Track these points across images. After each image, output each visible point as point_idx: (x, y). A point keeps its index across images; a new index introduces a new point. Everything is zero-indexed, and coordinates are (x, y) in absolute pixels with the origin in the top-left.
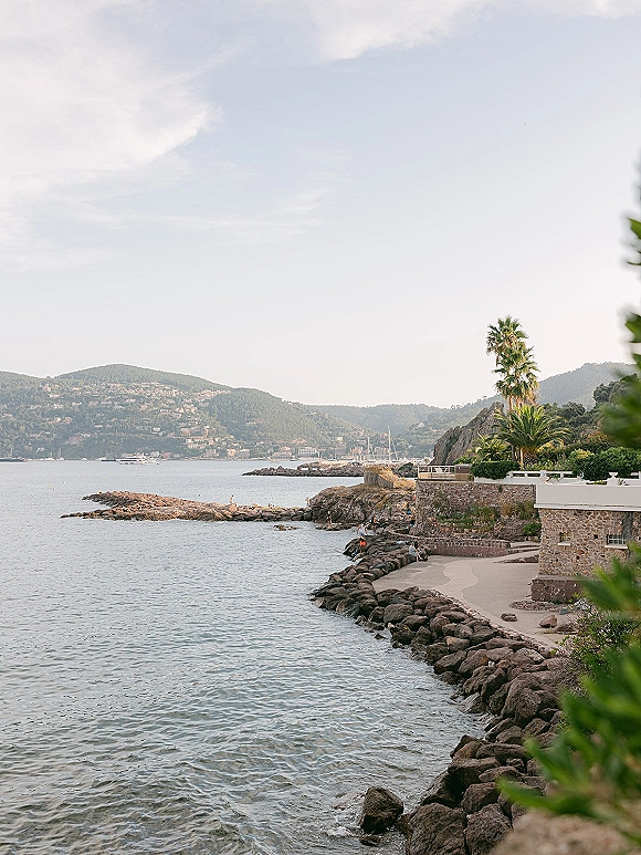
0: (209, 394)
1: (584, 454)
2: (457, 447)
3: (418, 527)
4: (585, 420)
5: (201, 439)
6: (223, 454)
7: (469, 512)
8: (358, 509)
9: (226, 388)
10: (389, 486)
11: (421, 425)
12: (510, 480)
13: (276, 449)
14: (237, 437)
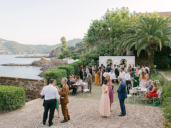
0: (4, 42)
1: (73, 56)
2: (53, 53)
3: (50, 66)
4: (74, 49)
5: (2, 51)
6: (7, 53)
7: (58, 64)
8: (40, 64)
9: (8, 41)
10: (45, 60)
11: (46, 48)
12: (64, 59)
13: (19, 53)
14: (10, 50)
